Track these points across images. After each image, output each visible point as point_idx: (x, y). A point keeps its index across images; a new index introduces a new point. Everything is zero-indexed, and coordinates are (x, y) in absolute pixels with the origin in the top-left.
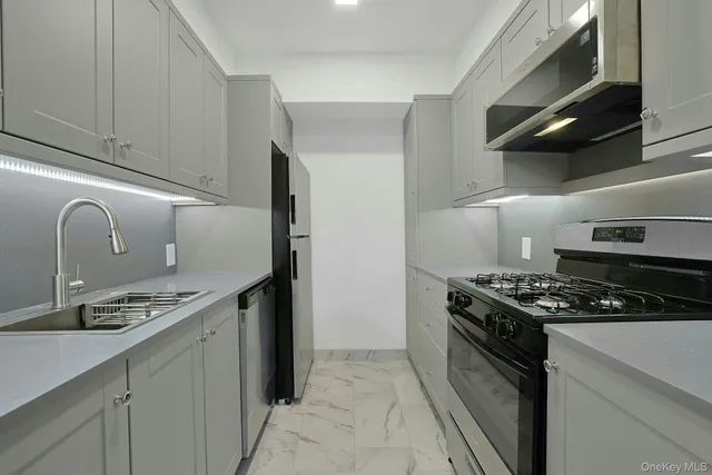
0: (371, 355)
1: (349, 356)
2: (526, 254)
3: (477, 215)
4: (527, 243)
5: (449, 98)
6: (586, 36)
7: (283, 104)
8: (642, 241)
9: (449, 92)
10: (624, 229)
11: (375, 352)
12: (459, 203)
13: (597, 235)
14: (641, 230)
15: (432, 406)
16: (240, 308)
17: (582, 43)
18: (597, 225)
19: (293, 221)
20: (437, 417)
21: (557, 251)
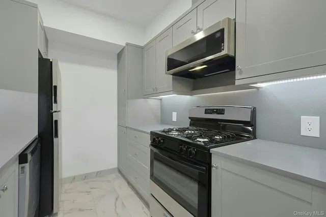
0: (99, 174)
1: (85, 177)
2: (174, 119)
3: (153, 102)
4: (174, 115)
5: (142, 48)
6: (218, 35)
7: (44, 27)
8: (223, 114)
9: (143, 45)
10: (217, 109)
11: (101, 171)
12: (146, 96)
13: (207, 112)
14: (223, 110)
15: (137, 193)
16: (19, 164)
17: (217, 37)
18: (207, 108)
19: (56, 102)
20: (141, 198)
21: (190, 118)
